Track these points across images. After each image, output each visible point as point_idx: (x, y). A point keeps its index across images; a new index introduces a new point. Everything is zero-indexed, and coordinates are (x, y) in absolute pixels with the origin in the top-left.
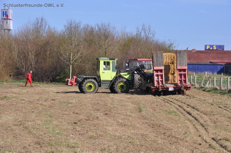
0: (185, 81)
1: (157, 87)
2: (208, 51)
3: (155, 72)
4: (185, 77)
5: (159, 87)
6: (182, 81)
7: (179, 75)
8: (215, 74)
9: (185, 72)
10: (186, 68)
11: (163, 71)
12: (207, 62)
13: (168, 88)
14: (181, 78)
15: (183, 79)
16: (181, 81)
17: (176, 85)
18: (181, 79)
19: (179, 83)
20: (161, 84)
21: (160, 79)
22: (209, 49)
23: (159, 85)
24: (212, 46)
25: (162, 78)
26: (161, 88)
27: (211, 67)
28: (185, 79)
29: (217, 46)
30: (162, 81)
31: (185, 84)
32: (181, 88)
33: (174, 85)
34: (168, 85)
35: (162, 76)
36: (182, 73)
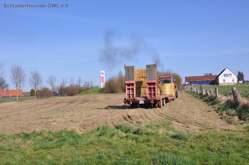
0: (154, 94)
1: (128, 100)
2: (206, 76)
3: (127, 86)
4: (154, 91)
5: (130, 100)
6: (152, 94)
7: (149, 89)
8: (208, 85)
9: (155, 85)
10: (155, 81)
11: (135, 85)
12: (206, 80)
13: (139, 101)
14: (151, 91)
15: (152, 92)
16: (150, 94)
17: (146, 98)
18: (150, 93)
19: (148, 96)
20: (131, 98)
21: (131, 93)
22: (206, 75)
23: (130, 98)
24: (207, 74)
25: (133, 92)
26: (132, 101)
27: (207, 82)
28: (154, 92)
29: (209, 74)
30: (133, 95)
31: (154, 97)
32: (150, 101)
33: (144, 99)
34: (138, 99)
35: (133, 89)
36: (152, 86)
